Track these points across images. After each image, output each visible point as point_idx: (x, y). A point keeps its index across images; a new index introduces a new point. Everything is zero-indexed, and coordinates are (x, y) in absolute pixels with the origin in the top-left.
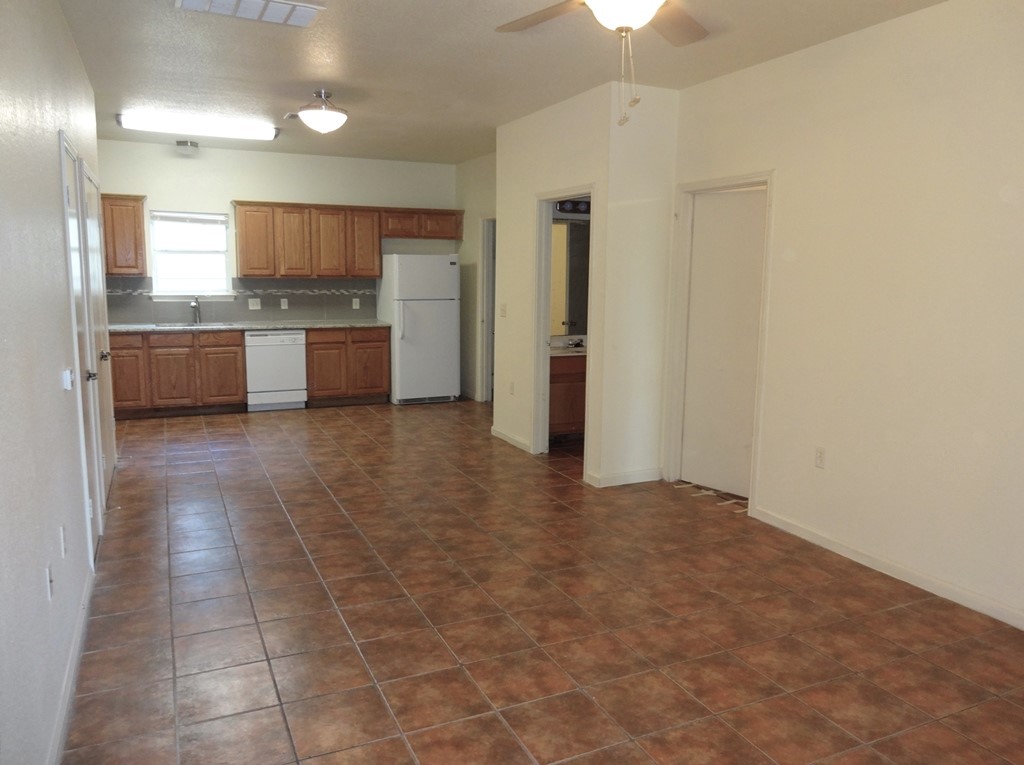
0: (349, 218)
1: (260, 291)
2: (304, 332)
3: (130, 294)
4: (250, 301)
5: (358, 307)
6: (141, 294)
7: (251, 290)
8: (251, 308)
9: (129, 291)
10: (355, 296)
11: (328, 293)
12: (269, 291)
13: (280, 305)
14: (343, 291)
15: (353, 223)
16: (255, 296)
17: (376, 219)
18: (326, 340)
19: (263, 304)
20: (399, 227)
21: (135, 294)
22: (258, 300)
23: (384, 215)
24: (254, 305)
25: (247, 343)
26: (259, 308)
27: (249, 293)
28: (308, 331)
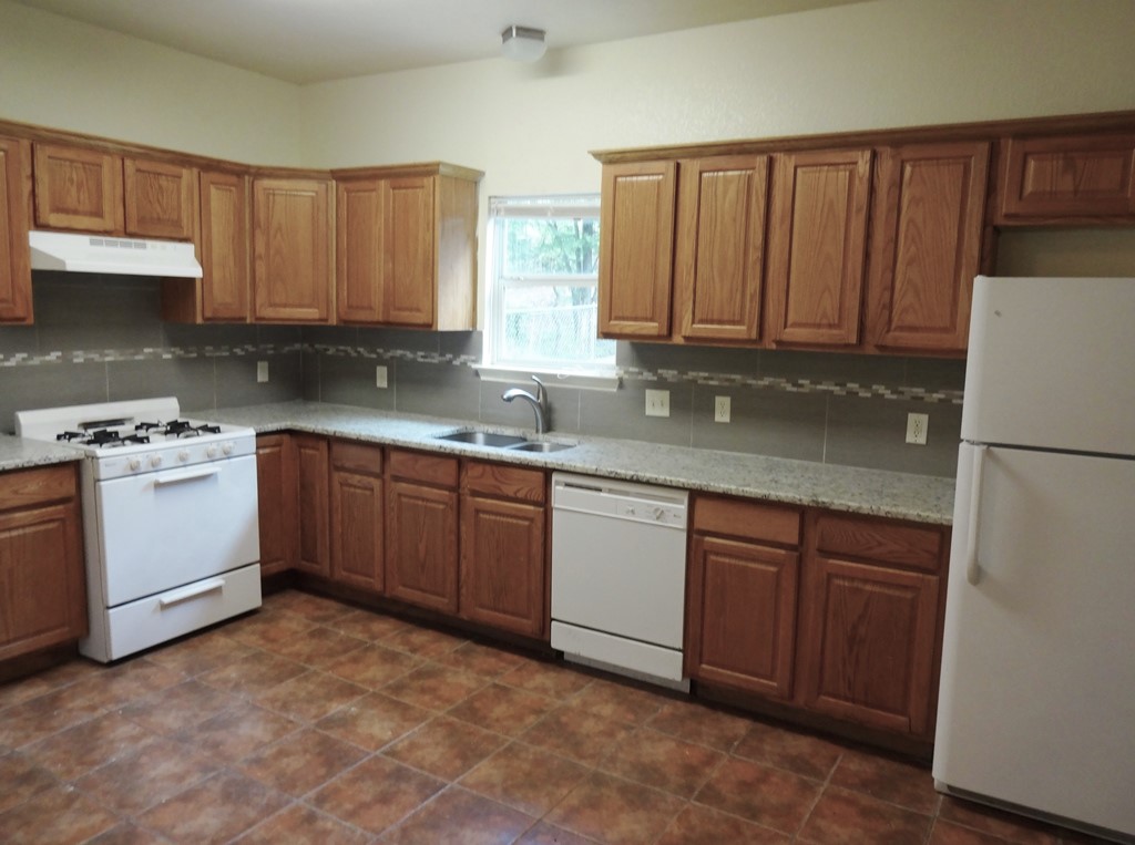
0: (886, 167)
1: (670, 374)
2: (685, 497)
3: (450, 362)
4: (650, 394)
5: (922, 440)
6: (464, 364)
7: (652, 368)
8: (649, 411)
9: (449, 356)
10: (918, 405)
11: (836, 389)
12: (692, 375)
13: (712, 411)
14: (881, 390)
15: (898, 184)
16: (660, 384)
17: (978, 166)
18: (741, 530)
19: (675, 405)
20: (1067, 184)
21: (457, 363)
22: (665, 395)
23: (1009, 149)
24: (657, 404)
25: (556, 502)
26: (665, 412)
27: (648, 376)
28: (696, 495)
